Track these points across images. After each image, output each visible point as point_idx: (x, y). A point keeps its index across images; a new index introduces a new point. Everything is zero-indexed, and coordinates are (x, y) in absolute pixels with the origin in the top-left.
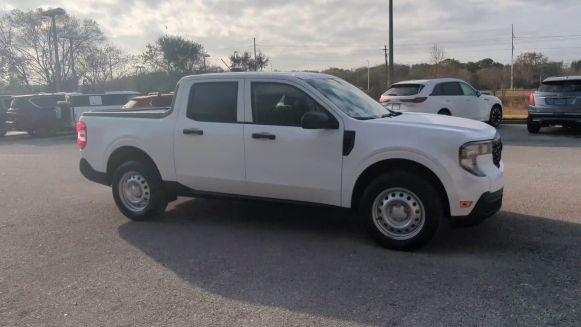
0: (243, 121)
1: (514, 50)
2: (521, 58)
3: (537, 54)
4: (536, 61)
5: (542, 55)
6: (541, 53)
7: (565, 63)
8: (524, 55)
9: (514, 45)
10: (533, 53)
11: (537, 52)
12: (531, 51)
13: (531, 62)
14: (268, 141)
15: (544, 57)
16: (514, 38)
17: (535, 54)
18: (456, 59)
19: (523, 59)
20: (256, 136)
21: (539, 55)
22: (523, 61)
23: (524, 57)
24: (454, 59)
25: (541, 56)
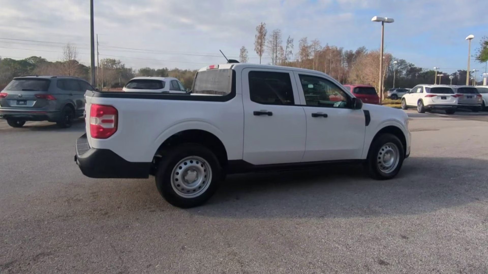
0: (299, 104)
1: (99, 55)
2: (104, 62)
3: (116, 61)
4: (116, 66)
5: (121, 62)
6: (119, 60)
7: (133, 69)
8: (106, 60)
9: (99, 52)
10: (113, 59)
11: (117, 59)
12: (112, 58)
13: (112, 67)
14: (323, 118)
15: (122, 64)
16: (98, 46)
17: (114, 61)
18: (42, 58)
19: (106, 63)
20: (315, 115)
21: (118, 61)
22: (106, 65)
23: (106, 62)
24: (41, 57)
25: (119, 63)
